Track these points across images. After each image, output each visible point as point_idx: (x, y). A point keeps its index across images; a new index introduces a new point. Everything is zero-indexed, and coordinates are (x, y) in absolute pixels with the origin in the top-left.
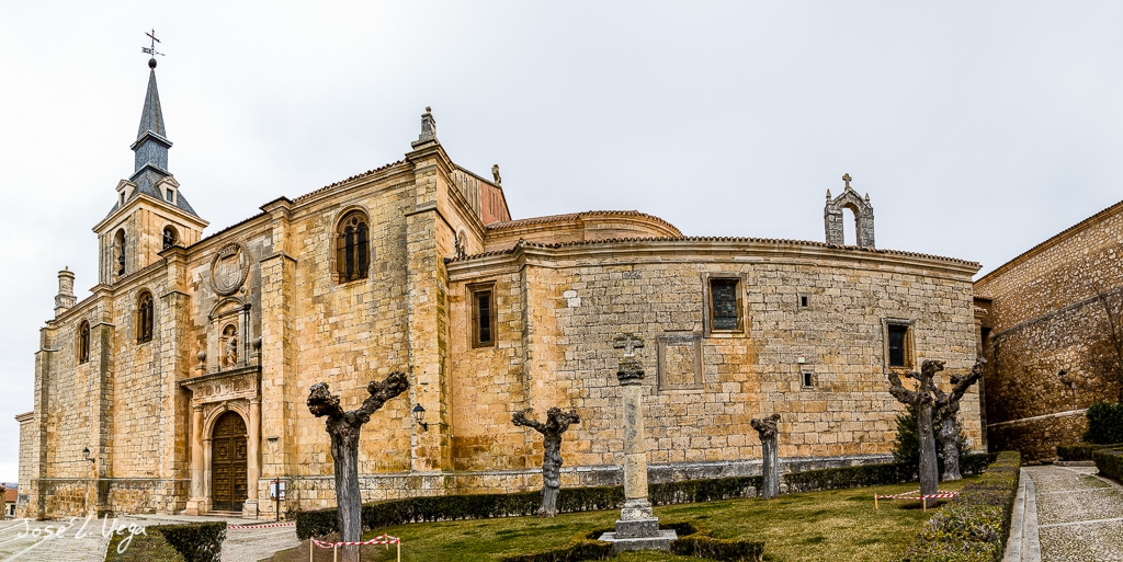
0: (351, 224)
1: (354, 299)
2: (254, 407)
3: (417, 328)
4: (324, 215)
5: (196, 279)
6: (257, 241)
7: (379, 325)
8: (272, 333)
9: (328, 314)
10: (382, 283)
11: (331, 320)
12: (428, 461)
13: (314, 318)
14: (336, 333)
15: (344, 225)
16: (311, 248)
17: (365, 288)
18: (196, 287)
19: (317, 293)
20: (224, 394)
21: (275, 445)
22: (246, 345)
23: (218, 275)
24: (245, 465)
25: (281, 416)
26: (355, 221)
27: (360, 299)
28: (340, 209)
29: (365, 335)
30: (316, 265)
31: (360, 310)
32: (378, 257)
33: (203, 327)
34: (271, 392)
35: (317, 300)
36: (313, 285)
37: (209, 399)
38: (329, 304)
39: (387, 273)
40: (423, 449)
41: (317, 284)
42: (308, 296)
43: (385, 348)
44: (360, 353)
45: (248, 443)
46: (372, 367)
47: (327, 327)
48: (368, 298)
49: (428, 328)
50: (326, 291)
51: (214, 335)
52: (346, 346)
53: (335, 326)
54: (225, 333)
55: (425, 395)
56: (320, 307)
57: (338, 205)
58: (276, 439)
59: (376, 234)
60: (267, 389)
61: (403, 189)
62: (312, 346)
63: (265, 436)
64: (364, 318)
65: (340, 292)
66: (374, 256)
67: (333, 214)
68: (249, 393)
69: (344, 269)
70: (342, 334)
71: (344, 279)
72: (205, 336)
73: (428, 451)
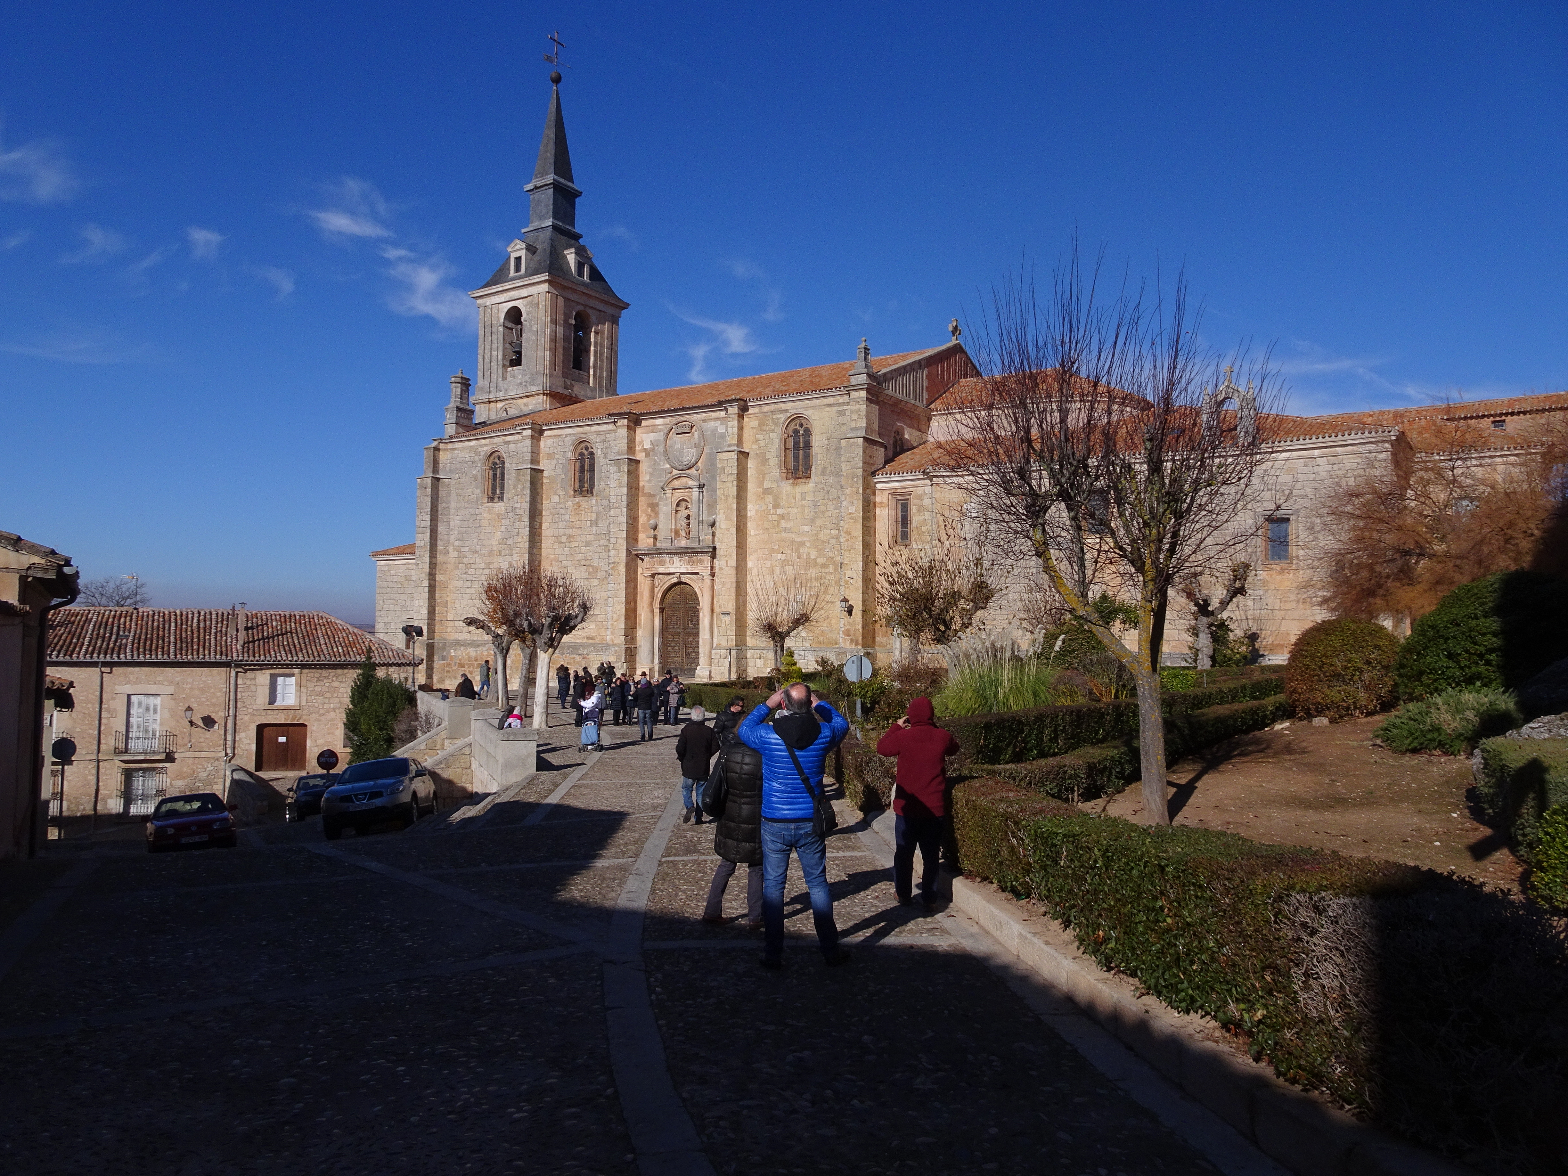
0: (798, 427)
1: (798, 496)
2: (708, 581)
3: (846, 532)
4: (775, 417)
5: (647, 446)
6: (712, 424)
7: (819, 522)
8: (726, 519)
9: (776, 506)
10: (823, 486)
11: (779, 511)
12: (852, 640)
13: (764, 507)
14: (783, 524)
15: (792, 427)
16: (762, 443)
17: (807, 487)
18: (647, 453)
19: (767, 485)
20: (677, 566)
21: (727, 619)
22: (700, 522)
23: (671, 447)
24: (697, 635)
25: (734, 595)
26: (801, 425)
27: (803, 497)
28: (789, 415)
29: (806, 528)
30: (767, 460)
31: (803, 506)
32: (819, 462)
33: (654, 495)
34: (724, 572)
35: (767, 491)
36: (764, 477)
37: (661, 570)
38: (776, 498)
39: (826, 477)
40: (848, 630)
41: (767, 477)
42: (759, 487)
43: (823, 542)
44: (802, 544)
45: (701, 614)
46: (812, 557)
47: (775, 517)
48: (810, 497)
49: (855, 534)
50: (774, 485)
51: (666, 508)
52: (792, 535)
53: (782, 517)
54: (678, 505)
55: (851, 586)
56: (770, 498)
57: (786, 411)
58: (729, 614)
59: (818, 441)
60: (721, 569)
61: (841, 408)
62: (761, 532)
63: (717, 609)
64: (806, 513)
65: (787, 487)
66: (816, 461)
67: (782, 417)
68: (703, 568)
69: (790, 465)
70: (789, 525)
71: (790, 476)
72: (657, 505)
73: (852, 632)
